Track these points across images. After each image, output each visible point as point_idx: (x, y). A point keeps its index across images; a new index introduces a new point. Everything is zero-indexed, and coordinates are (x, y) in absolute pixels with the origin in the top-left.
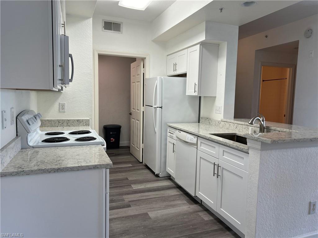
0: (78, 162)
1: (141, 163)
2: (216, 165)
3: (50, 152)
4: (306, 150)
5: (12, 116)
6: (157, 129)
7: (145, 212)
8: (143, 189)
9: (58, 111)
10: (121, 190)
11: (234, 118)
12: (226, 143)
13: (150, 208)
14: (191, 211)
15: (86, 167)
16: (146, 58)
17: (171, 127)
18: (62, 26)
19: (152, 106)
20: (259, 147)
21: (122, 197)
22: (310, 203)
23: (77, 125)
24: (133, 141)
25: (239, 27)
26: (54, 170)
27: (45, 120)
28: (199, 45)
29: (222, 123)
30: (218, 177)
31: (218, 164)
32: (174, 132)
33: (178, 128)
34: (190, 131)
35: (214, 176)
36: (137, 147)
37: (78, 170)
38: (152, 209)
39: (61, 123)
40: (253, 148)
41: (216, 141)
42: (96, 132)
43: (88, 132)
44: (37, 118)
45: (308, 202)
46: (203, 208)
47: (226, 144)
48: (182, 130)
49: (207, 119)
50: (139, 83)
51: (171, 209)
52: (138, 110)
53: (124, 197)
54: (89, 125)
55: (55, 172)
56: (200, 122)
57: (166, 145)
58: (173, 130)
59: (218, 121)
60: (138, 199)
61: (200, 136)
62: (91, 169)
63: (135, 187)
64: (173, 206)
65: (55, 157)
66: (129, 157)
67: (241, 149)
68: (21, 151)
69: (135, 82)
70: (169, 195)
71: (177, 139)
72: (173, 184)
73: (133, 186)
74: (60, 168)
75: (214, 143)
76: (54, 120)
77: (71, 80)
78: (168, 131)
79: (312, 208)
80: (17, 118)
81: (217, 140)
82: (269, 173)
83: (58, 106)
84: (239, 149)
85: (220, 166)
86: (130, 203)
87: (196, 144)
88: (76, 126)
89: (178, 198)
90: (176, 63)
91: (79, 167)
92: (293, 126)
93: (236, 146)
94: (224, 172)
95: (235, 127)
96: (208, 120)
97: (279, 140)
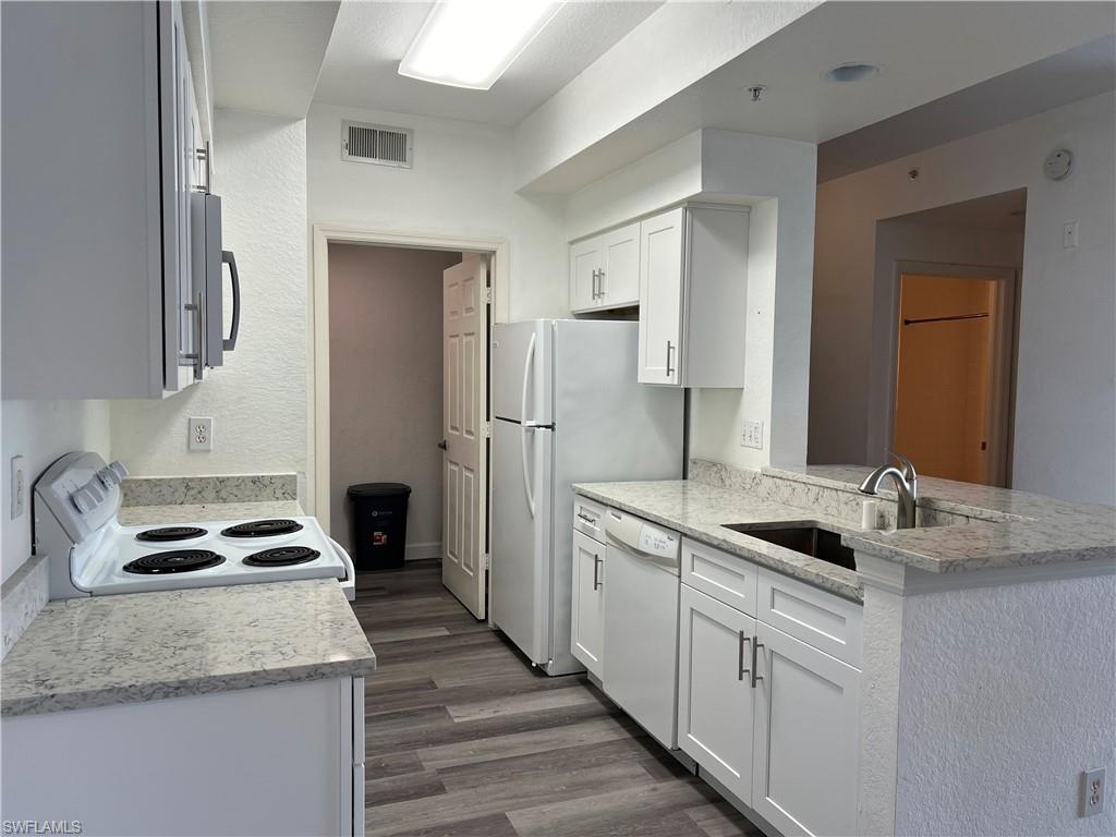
0: (252, 653)
1: (482, 621)
2: (749, 639)
3: (154, 614)
4: (1065, 588)
5: (16, 483)
6: (537, 504)
7: (498, 811)
8: (489, 722)
9: (185, 448)
10: (409, 728)
11: (809, 463)
12: (783, 562)
13: (515, 797)
14: (660, 804)
15: (279, 675)
16: (495, 252)
17: (586, 496)
18: (200, 158)
19: (520, 423)
20: (900, 584)
21: (415, 753)
22: (1083, 776)
23: (253, 498)
24: (452, 542)
25: (819, 146)
26: (166, 689)
27: (136, 481)
28: (679, 211)
29: (768, 482)
30: (754, 685)
31: (755, 639)
32: (598, 516)
33: (609, 503)
34: (654, 513)
35: (741, 678)
36: (465, 564)
37: (252, 686)
38: (521, 800)
39: (196, 491)
40: (878, 586)
41: (745, 554)
42: (319, 527)
43: (291, 527)
44: (109, 481)
45: (1077, 773)
46: (702, 792)
47: (780, 568)
48: (627, 509)
49: (714, 465)
50: (472, 338)
51: (588, 799)
52: (469, 432)
53: (422, 753)
54: (295, 494)
55: (166, 696)
56: (690, 475)
57: (569, 558)
58: (594, 508)
59: (751, 473)
60: (472, 760)
61: (689, 533)
62: (299, 679)
63: (462, 715)
64: (597, 786)
65: (170, 633)
66: (439, 598)
67: (835, 586)
68: (48, 608)
69: (457, 336)
70: (581, 744)
71: (610, 542)
72: (595, 701)
73: (452, 711)
74: (185, 682)
75: (738, 559)
76: (171, 480)
77: (229, 345)
78: (577, 510)
79: (1089, 793)
80: (33, 490)
81: (749, 550)
82: (935, 673)
83: (186, 432)
84: (828, 585)
85: (762, 645)
86: (445, 779)
87: (676, 563)
88: (249, 501)
89: (613, 756)
90: (600, 270)
91: (254, 673)
92: (1016, 495)
93: (817, 574)
94: (778, 665)
95: (812, 496)
96: (718, 470)
97: (968, 560)
